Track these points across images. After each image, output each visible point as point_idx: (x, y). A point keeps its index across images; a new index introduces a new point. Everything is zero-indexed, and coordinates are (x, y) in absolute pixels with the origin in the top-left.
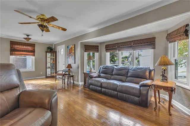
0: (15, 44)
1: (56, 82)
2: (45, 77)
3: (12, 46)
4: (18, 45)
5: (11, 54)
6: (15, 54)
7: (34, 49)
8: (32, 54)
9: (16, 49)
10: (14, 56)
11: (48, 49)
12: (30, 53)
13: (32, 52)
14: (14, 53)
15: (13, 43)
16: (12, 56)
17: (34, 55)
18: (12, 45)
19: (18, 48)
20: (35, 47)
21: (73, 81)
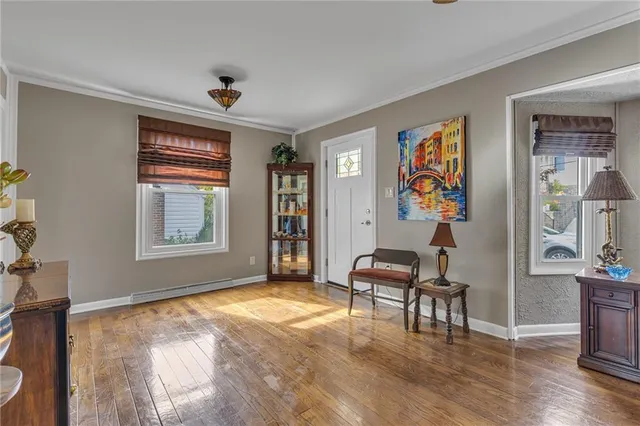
0: (158, 132)
1: (354, 312)
2: (263, 278)
3: (144, 141)
4: (169, 133)
5: (143, 177)
6: (155, 176)
7: (227, 155)
8: (219, 175)
9: (161, 151)
10: (151, 186)
11: (280, 155)
12: (210, 174)
13: (219, 168)
14: (151, 170)
15: (150, 125)
16: (144, 185)
17: (226, 182)
18: (144, 132)
19: (168, 148)
20: (229, 143)
21: (461, 317)
